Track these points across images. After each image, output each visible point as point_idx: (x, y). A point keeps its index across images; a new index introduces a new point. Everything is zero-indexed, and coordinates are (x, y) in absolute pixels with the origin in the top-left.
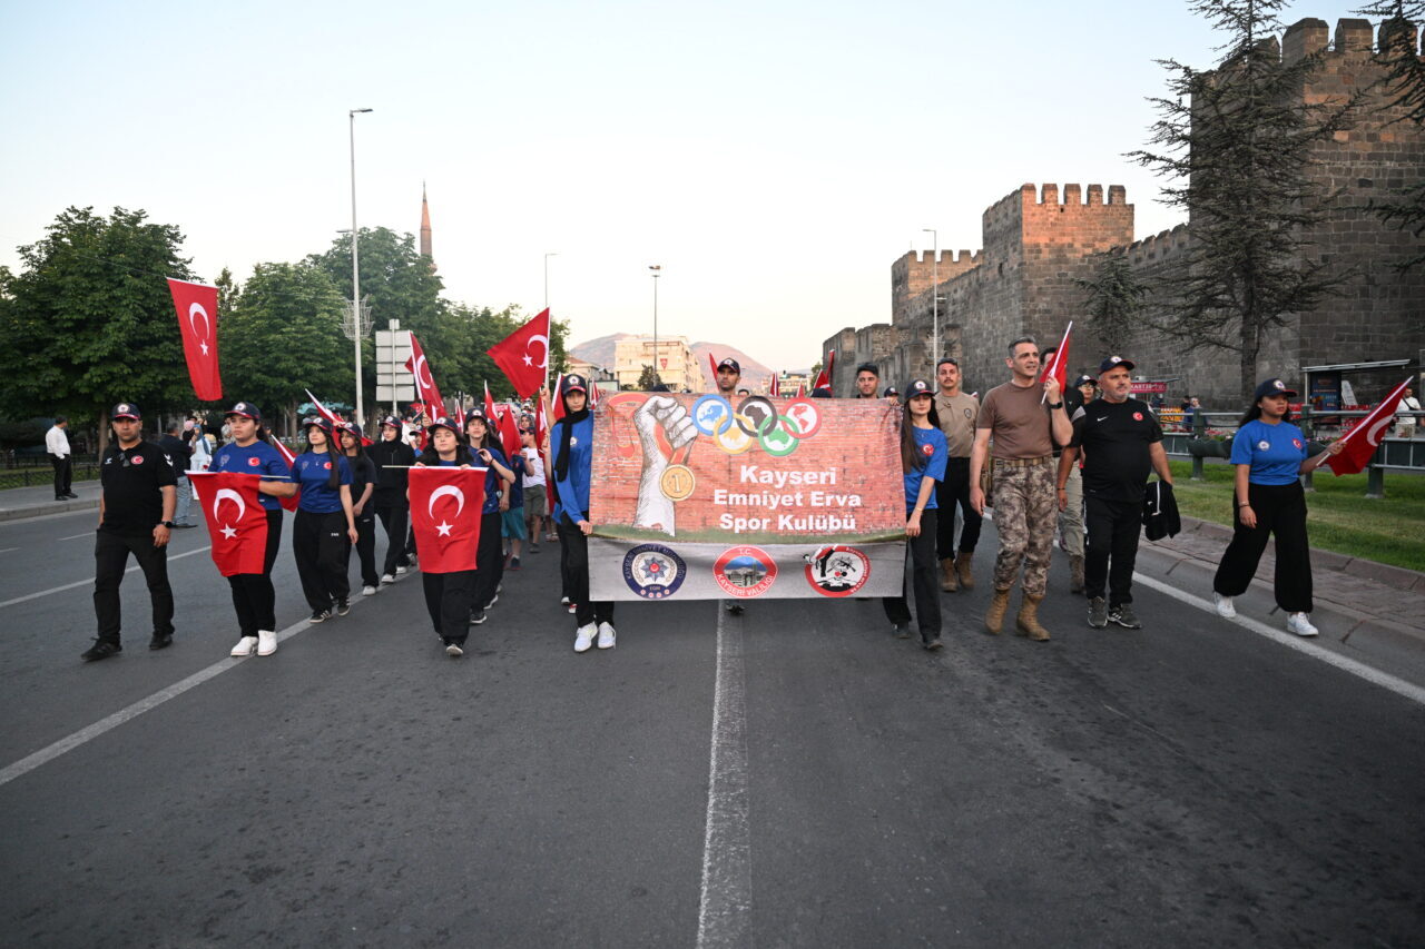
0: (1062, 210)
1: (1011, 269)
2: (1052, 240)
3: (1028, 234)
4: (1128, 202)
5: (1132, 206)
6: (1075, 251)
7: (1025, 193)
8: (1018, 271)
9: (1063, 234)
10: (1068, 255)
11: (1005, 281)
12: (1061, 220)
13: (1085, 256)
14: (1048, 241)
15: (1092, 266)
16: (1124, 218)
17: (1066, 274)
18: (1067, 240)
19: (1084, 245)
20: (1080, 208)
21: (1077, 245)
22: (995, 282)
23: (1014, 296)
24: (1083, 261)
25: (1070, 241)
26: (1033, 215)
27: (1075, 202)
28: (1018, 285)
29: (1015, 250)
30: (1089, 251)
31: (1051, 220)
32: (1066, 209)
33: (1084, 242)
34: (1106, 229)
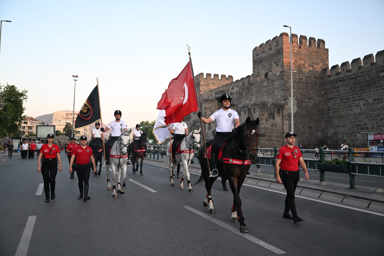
0: (300, 47)
1: (275, 75)
2: (296, 61)
3: (286, 57)
4: (326, 48)
5: (328, 49)
6: (306, 68)
7: (284, 37)
8: (280, 76)
9: (301, 59)
10: (303, 70)
11: (270, 81)
12: (300, 52)
13: (310, 71)
14: (294, 62)
15: (313, 76)
16: (325, 55)
17: (302, 79)
18: (302, 62)
19: (309, 66)
20: (307, 47)
21: (306, 65)
22: (262, 82)
23: (277, 88)
24: (309, 73)
25: (304, 63)
26: (288, 48)
27: (305, 44)
28: (280, 82)
29: (277, 65)
30: (311, 69)
31: (296, 51)
32: (302, 47)
33: (309, 64)
34: (318, 59)
